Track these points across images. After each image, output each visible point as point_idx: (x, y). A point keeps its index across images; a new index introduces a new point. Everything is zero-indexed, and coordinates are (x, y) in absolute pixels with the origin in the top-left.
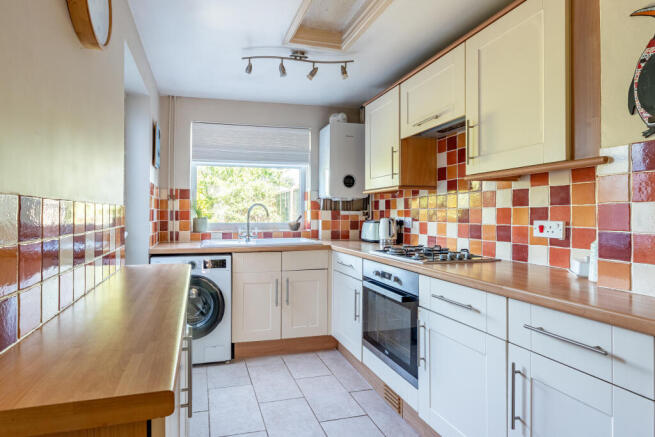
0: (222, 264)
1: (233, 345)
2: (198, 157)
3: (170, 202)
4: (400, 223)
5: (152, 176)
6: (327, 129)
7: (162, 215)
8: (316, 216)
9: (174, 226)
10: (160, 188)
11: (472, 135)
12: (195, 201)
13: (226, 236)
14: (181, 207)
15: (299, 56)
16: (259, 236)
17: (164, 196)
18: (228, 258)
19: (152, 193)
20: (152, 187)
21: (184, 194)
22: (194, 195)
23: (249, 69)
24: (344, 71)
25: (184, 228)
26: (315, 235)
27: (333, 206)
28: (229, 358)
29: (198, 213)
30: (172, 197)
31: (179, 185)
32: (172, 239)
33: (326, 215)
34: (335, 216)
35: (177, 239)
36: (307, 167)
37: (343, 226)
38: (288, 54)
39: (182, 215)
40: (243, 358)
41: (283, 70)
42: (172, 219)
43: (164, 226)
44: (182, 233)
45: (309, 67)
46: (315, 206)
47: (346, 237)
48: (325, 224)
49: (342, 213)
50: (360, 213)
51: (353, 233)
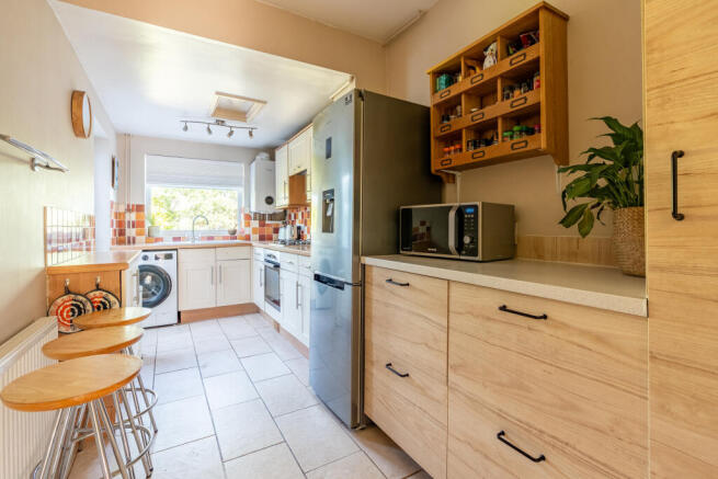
0: (169, 257)
1: (179, 313)
2: (152, 180)
3: (127, 215)
4: (299, 228)
5: (112, 195)
6: (254, 164)
7: (120, 224)
8: (248, 225)
9: (131, 232)
10: (118, 204)
11: (308, 173)
12: (149, 214)
13: (175, 239)
14: (137, 218)
15: (221, 123)
16: (203, 238)
17: (122, 209)
18: (174, 253)
19: (112, 207)
20: (112, 203)
21: (140, 208)
22: (149, 208)
23: (186, 128)
24: (251, 134)
25: (139, 234)
26: (248, 238)
27: (261, 218)
28: (176, 321)
29: (152, 223)
30: (129, 210)
31: (135, 201)
32: (129, 242)
33: (255, 224)
34: (262, 225)
35: (134, 242)
36: (242, 190)
37: (268, 231)
38: (213, 121)
39: (138, 224)
40: (188, 322)
41: (209, 130)
42: (129, 227)
43: (122, 233)
44: (138, 238)
45: (228, 130)
46: (248, 217)
47: (270, 239)
48: (254, 230)
49: (267, 222)
50: (280, 223)
51: (274, 236)
